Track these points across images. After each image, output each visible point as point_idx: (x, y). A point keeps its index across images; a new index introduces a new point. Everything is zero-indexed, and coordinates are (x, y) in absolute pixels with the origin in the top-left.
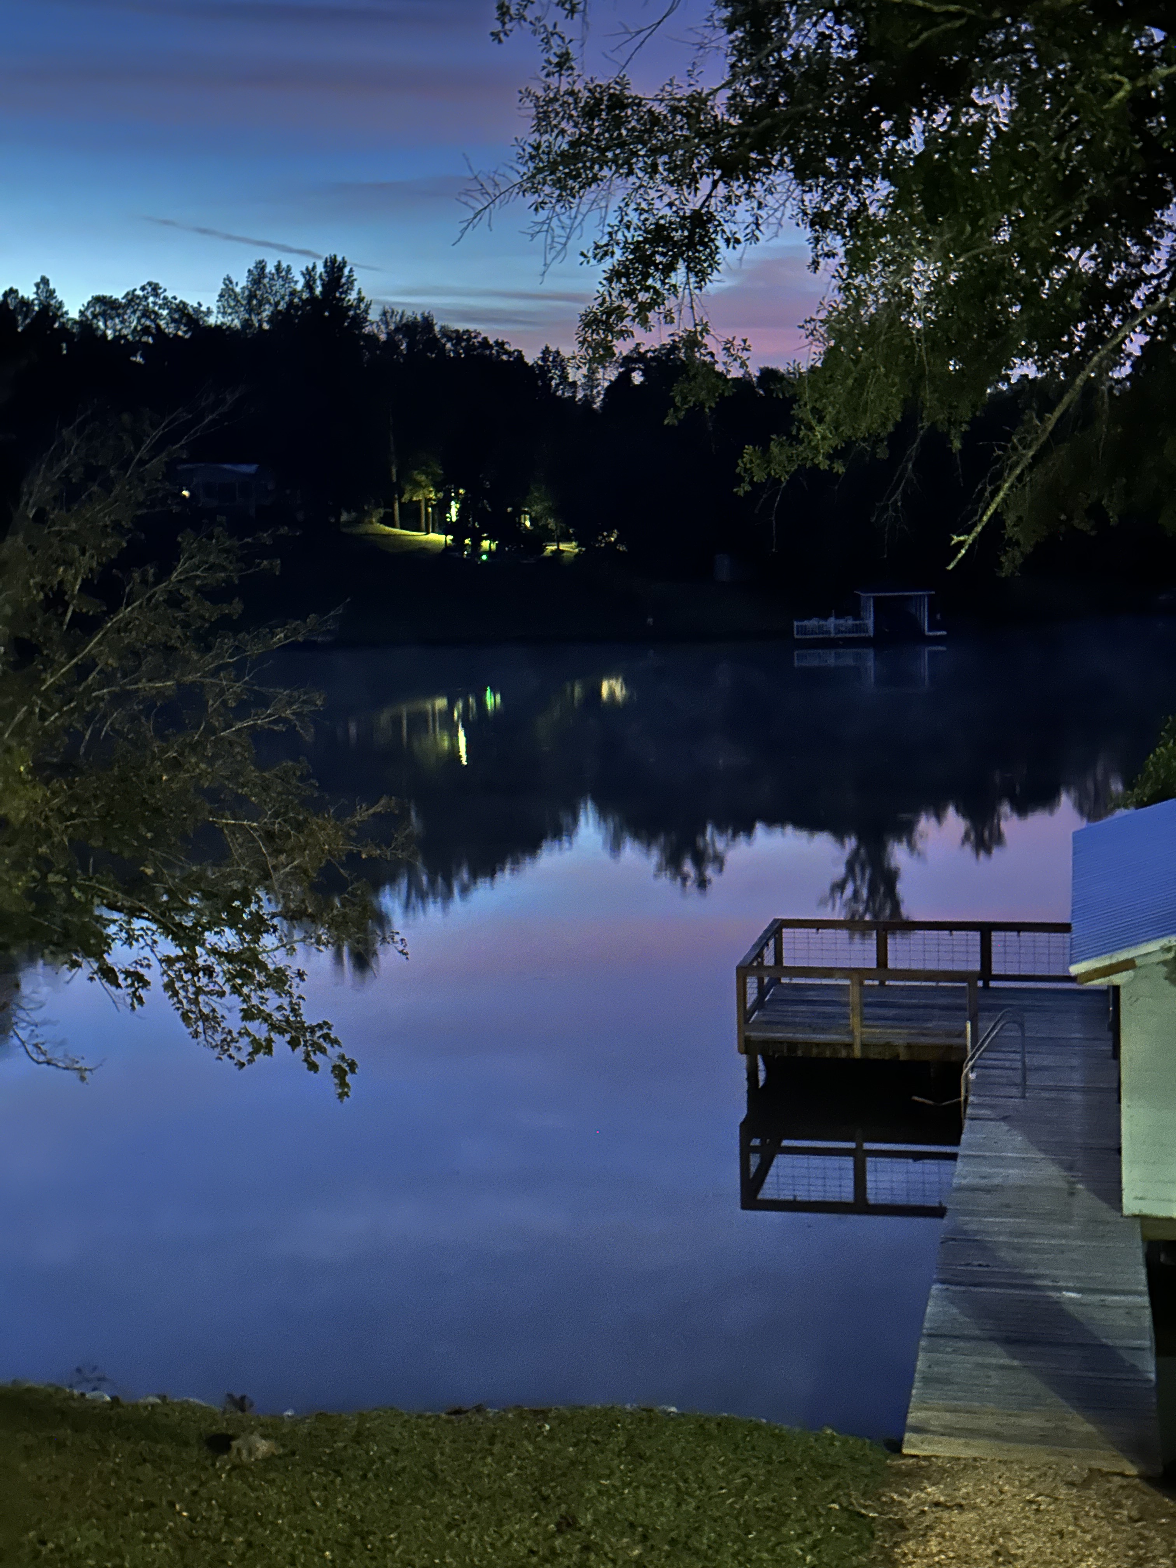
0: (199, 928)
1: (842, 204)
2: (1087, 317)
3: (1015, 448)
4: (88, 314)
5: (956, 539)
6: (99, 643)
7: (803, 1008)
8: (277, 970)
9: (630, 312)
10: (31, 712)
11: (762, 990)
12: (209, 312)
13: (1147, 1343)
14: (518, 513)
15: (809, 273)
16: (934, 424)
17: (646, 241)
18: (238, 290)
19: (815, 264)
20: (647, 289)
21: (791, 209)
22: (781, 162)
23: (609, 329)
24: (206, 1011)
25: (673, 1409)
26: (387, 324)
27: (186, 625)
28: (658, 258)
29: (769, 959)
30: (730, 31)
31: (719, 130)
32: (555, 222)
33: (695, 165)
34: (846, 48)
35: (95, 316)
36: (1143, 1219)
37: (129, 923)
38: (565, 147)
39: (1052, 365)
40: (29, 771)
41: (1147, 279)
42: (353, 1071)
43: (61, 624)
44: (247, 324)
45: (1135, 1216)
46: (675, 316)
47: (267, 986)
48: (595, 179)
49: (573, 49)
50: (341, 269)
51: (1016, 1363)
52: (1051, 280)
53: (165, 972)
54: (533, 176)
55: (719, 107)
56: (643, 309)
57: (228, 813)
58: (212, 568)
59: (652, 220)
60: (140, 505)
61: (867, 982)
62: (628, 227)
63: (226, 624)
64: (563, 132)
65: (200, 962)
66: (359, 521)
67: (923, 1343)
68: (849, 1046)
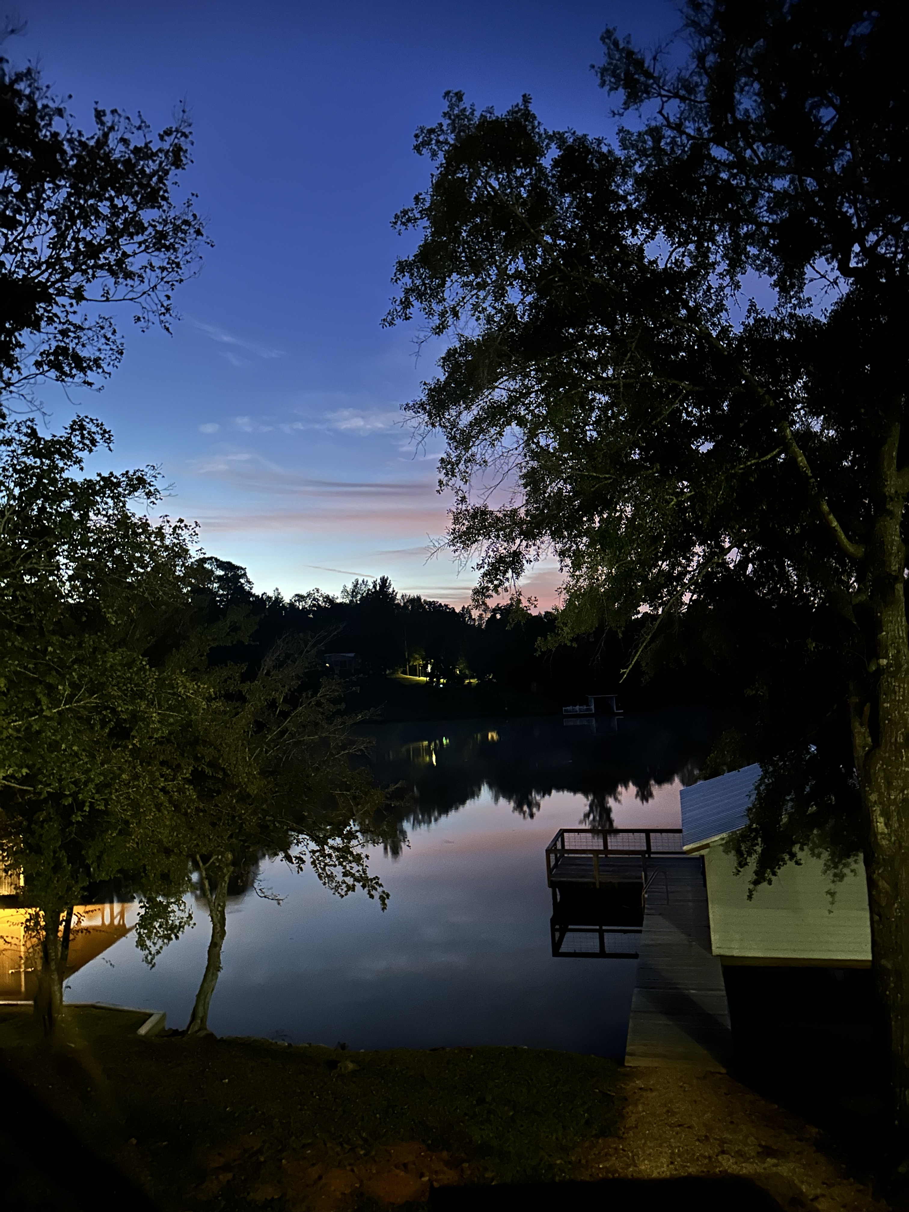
0: (326, 838)
1: (570, 547)
2: (667, 587)
3: (642, 635)
4: (293, 600)
5: (622, 671)
6: (289, 722)
7: (574, 867)
8: (357, 855)
9: (491, 588)
10: (261, 751)
11: (557, 860)
12: (337, 598)
13: (726, 1012)
14: (454, 668)
15: (559, 573)
16: (611, 628)
17: (496, 562)
18: (348, 590)
19: (561, 569)
20: (497, 579)
21: (551, 549)
22: (546, 533)
23: (483, 594)
24: (329, 873)
25: (525, 1047)
26: (404, 600)
27: (323, 713)
28: (501, 568)
29: (559, 846)
30: (525, 488)
31: (522, 521)
32: (461, 556)
33: (514, 534)
34: (569, 492)
35: (295, 601)
36: (721, 957)
37: (298, 836)
38: (465, 529)
39: (655, 605)
40: (259, 773)
41: (690, 572)
42: (388, 898)
43: (274, 715)
44: (351, 601)
45: (718, 956)
46: (509, 589)
47: (353, 861)
48: (476, 540)
49: (467, 495)
50: (386, 580)
51: (671, 1023)
52: (652, 573)
53: (312, 857)
54: (453, 540)
55: (522, 512)
56: (496, 587)
57: (338, 789)
58: (334, 691)
59: (498, 554)
60: (306, 668)
61: (600, 856)
62: (489, 557)
63: (338, 713)
64: (464, 524)
65: (326, 852)
66: (393, 673)
67: (632, 1015)
68: (594, 884)
